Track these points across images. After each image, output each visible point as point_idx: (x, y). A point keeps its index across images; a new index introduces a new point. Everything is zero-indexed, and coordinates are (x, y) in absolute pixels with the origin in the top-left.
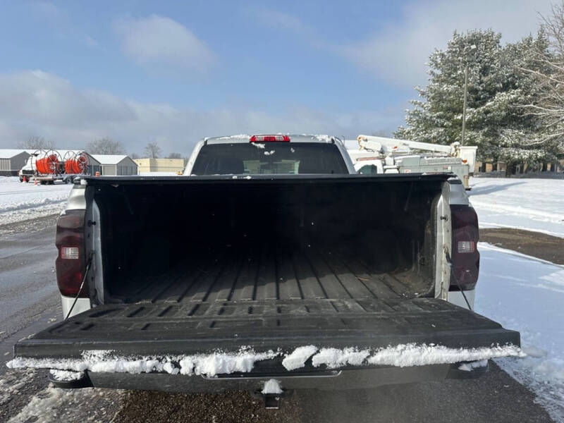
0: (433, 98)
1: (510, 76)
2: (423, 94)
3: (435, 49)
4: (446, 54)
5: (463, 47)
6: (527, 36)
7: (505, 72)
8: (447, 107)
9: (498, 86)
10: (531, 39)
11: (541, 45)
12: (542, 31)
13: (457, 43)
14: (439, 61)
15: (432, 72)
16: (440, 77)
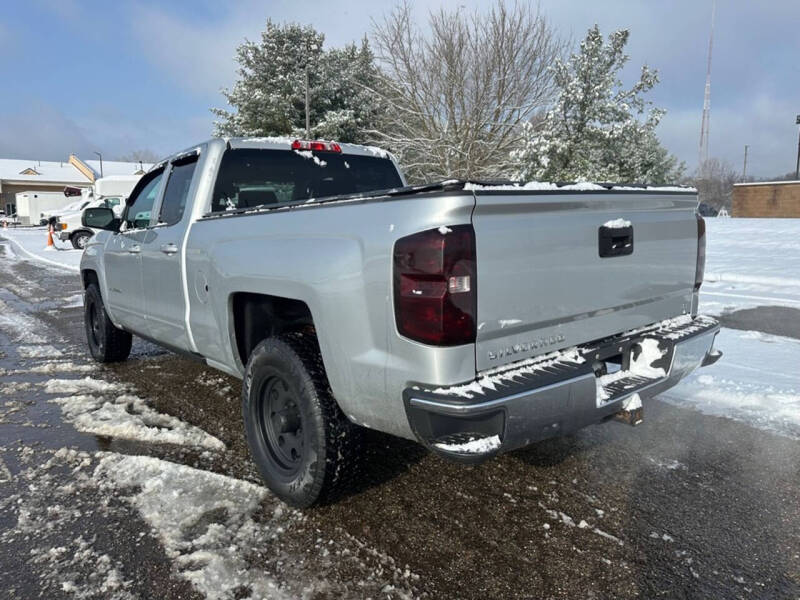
0: (247, 108)
1: (338, 91)
2: (232, 101)
3: (246, 39)
4: (260, 49)
5: (282, 43)
6: (351, 44)
7: (334, 86)
8: (267, 123)
9: (326, 101)
10: (354, 48)
11: (366, 56)
12: (367, 41)
13: (273, 37)
14: (250, 56)
15: (243, 71)
16: (254, 80)
